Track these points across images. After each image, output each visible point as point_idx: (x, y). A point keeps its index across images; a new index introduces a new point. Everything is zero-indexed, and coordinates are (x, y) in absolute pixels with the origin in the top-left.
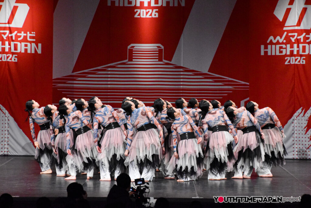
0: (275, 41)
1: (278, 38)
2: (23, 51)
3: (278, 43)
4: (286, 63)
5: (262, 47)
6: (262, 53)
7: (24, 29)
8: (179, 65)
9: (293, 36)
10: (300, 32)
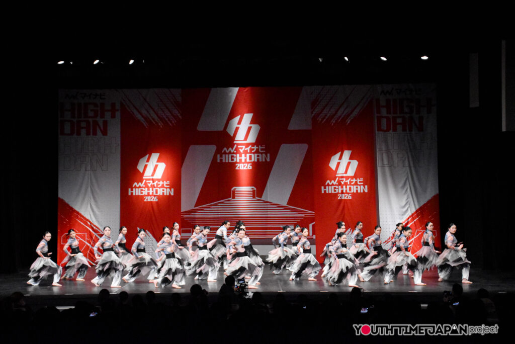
0: (330, 184)
1: (333, 181)
2: (161, 194)
3: (333, 185)
4: (339, 198)
5: (323, 187)
6: (323, 192)
7: (162, 179)
8: (266, 201)
9: (342, 181)
10: (347, 178)
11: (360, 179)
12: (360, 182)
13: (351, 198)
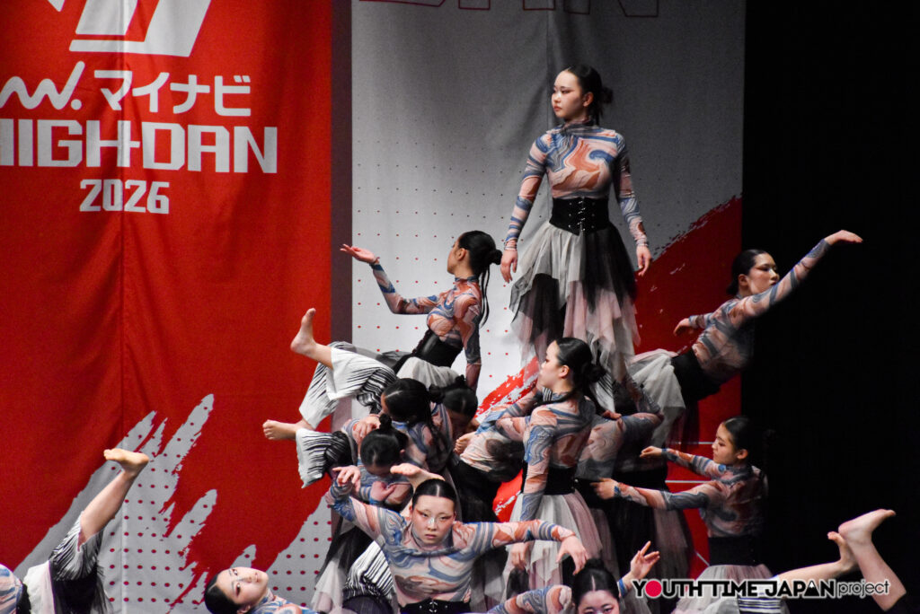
0: (30, 103)
1: (47, 86)
3: (46, 110)
4: (85, 206)
9: (114, 85)
10: (147, 67)
11: (228, 81)
12: (230, 101)
13: (165, 209)
